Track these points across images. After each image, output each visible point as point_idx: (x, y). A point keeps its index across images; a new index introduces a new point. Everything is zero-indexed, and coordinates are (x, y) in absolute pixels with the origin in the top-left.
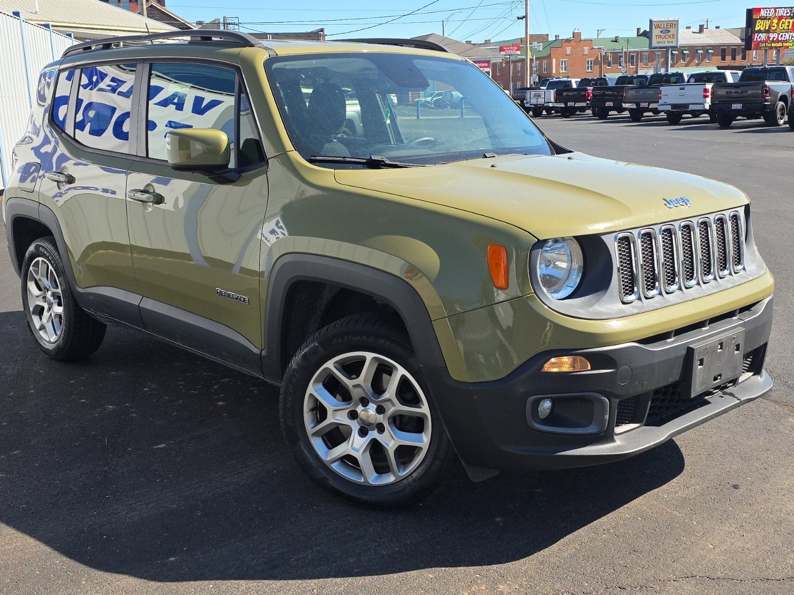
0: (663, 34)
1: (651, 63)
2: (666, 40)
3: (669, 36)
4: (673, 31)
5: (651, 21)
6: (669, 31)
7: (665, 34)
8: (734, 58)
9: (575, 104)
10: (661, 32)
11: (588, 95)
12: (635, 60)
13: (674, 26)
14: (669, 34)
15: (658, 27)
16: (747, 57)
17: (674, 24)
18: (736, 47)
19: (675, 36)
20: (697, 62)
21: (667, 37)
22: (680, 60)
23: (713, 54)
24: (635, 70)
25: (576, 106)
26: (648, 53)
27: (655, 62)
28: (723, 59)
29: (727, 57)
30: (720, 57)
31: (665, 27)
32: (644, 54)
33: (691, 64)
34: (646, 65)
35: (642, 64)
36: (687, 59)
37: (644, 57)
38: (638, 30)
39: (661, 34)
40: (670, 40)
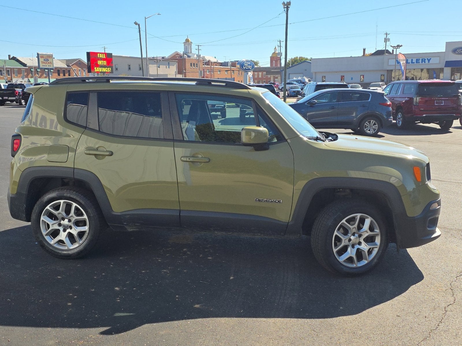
0: (45, 62)
1: (20, 75)
2: (47, 65)
3: (49, 63)
4: (50, 60)
5: (38, 54)
6: (48, 60)
7: (46, 62)
8: (64, 75)
9: (8, 98)
10: (44, 60)
11: (16, 93)
12: (10, 73)
13: (50, 57)
14: (49, 61)
15: (42, 57)
16: (71, 75)
17: (51, 56)
18: (65, 69)
19: (52, 63)
20: (45, 76)
21: (47, 63)
22: (36, 74)
23: (53, 72)
24: (11, 78)
25: (9, 99)
26: (17, 69)
27: (22, 75)
28: (59, 75)
29: (60, 74)
30: (57, 74)
31: (46, 57)
32: (15, 69)
33: (42, 77)
34: (17, 76)
35: (14, 75)
36: (40, 74)
37: (15, 71)
38: (9, 56)
39: (44, 61)
40: (50, 65)
